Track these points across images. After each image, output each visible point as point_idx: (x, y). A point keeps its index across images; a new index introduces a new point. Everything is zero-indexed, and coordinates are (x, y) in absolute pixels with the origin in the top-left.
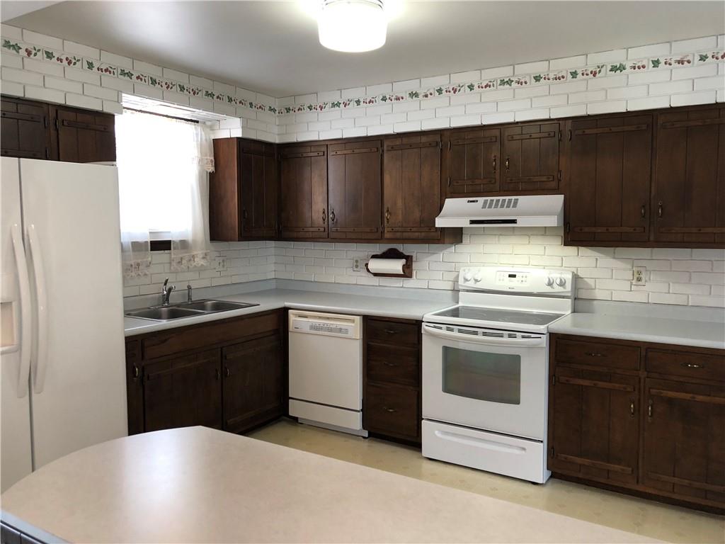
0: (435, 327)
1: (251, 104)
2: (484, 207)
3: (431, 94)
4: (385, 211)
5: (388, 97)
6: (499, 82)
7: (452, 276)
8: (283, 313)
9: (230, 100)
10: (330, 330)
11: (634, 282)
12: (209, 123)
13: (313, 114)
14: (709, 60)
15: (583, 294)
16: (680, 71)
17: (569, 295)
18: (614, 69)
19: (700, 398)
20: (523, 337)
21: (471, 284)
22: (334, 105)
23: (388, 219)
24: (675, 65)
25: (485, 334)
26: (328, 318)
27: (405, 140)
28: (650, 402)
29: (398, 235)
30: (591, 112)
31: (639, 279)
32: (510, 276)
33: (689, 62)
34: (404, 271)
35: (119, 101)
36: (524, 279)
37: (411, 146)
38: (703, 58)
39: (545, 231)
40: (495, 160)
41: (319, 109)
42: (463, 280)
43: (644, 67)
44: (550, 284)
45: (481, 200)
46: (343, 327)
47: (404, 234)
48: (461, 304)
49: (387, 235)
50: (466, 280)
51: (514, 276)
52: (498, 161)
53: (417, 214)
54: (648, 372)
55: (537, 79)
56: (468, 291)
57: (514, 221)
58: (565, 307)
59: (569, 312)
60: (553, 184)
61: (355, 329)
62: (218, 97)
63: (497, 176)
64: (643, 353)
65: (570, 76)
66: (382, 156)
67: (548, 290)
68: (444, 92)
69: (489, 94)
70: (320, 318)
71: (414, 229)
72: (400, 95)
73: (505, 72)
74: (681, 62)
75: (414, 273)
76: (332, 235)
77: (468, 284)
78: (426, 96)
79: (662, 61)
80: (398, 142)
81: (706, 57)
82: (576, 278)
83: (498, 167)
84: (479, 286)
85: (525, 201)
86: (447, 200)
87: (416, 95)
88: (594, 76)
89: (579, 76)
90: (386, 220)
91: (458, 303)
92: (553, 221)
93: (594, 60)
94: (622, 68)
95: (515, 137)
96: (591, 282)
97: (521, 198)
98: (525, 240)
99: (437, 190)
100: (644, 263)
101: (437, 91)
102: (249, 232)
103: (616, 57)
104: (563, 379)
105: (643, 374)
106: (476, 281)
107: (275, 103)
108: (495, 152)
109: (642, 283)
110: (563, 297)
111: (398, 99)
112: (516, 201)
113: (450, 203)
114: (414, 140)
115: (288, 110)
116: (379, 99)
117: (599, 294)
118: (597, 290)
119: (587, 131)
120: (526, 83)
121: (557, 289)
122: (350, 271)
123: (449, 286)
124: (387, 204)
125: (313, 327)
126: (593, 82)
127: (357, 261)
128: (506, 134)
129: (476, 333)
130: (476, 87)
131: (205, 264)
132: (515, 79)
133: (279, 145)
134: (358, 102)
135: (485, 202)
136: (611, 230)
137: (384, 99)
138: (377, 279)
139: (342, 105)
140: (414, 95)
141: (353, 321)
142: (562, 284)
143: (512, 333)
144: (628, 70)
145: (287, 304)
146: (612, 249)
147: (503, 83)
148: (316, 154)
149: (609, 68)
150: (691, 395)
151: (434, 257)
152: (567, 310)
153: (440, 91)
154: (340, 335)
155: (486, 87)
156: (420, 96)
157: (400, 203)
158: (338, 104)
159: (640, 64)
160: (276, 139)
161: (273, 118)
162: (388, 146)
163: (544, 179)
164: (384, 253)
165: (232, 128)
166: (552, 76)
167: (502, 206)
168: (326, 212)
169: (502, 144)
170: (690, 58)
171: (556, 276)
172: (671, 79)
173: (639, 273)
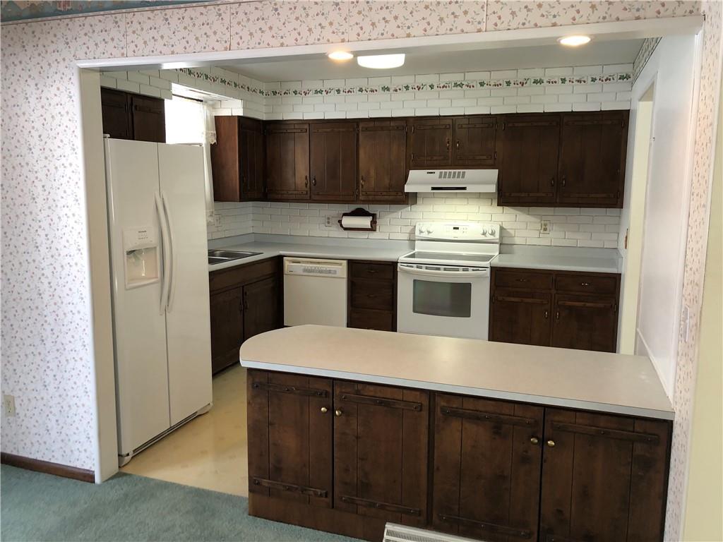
0: (407, 266)
1: (248, 88)
2: (440, 177)
3: (400, 89)
4: (360, 178)
5: (364, 89)
6: (453, 84)
7: (409, 229)
8: (278, 261)
9: (236, 85)
10: (321, 272)
11: (542, 231)
12: (211, 103)
13: (298, 98)
14: (597, 81)
15: (506, 241)
16: (579, 88)
17: (498, 241)
18: (536, 82)
19: (588, 304)
20: (473, 270)
21: (425, 235)
22: (316, 92)
23: (362, 185)
24: (575, 83)
25: (445, 269)
26: (319, 263)
27: (377, 124)
28: (558, 309)
29: (371, 198)
30: (520, 111)
31: (545, 230)
32: (454, 228)
33: (585, 82)
34: (371, 226)
35: (170, 89)
36: (465, 230)
37: (382, 129)
38: (594, 80)
39: (480, 196)
40: (448, 143)
41: (303, 94)
42: (418, 232)
43: (555, 82)
44: (484, 234)
45: (437, 172)
46: (332, 269)
47: (376, 197)
48: (416, 250)
49: (361, 198)
50: (421, 232)
51: (458, 228)
52: (450, 143)
53: (387, 181)
54: (557, 290)
55: (482, 84)
56: (422, 240)
57: (464, 188)
58: (494, 250)
59: (497, 253)
60: (491, 162)
61: (342, 270)
62: (228, 83)
63: (450, 154)
64: (554, 278)
65: (505, 84)
66: (358, 135)
67: (483, 238)
68: (410, 88)
69: (446, 93)
70: (311, 262)
71: (385, 193)
72: (374, 88)
73: (458, 78)
74: (579, 81)
75: (378, 227)
76: (313, 197)
77: (422, 235)
78: (396, 91)
79: (567, 79)
80: (372, 124)
81: (596, 79)
82: (502, 229)
83: (450, 147)
84: (431, 236)
85: (470, 173)
86: (411, 171)
87: (388, 89)
88: (522, 85)
89: (512, 85)
90: (361, 186)
91: (414, 250)
92: (493, 189)
93: (523, 74)
94: (541, 82)
95: (464, 126)
96: (512, 232)
97: (467, 171)
98: (465, 202)
99: (403, 164)
100: (549, 218)
101: (405, 87)
102: (247, 194)
103: (537, 73)
104: (500, 298)
105: (553, 292)
106: (429, 232)
107: (264, 87)
108: (448, 136)
109: (547, 232)
110: (493, 243)
111: (372, 91)
112: (464, 173)
113: (413, 174)
114: (384, 124)
115: (275, 93)
116: (356, 90)
117: (517, 241)
118: (516, 238)
119: (516, 125)
120: (473, 86)
121: (489, 237)
122: (323, 226)
123: (406, 237)
124: (362, 173)
125: (305, 270)
126: (522, 90)
127: (328, 218)
128: (457, 124)
129: (439, 269)
130: (435, 87)
131: (212, 221)
132: (465, 83)
133: (265, 122)
134: (338, 91)
135: (441, 173)
136: (531, 195)
137: (361, 90)
138: (346, 232)
139: (324, 93)
140: (386, 89)
141: (341, 264)
142: (493, 234)
143: (466, 268)
144: (545, 83)
145: (282, 253)
146: (527, 208)
147: (456, 85)
148: (299, 131)
149: (533, 81)
150: (583, 303)
151: (394, 215)
152: (495, 252)
153: (407, 88)
154: (330, 275)
155: (443, 87)
156: (391, 91)
157: (372, 173)
158: (321, 92)
159: (553, 80)
160: (264, 117)
161: (262, 100)
162: (362, 128)
163: (485, 157)
164: (352, 212)
165: (234, 108)
166: (492, 83)
167: (454, 177)
168: (308, 178)
169: (454, 130)
170: (585, 79)
171: (489, 229)
172: (573, 92)
173: (545, 225)
